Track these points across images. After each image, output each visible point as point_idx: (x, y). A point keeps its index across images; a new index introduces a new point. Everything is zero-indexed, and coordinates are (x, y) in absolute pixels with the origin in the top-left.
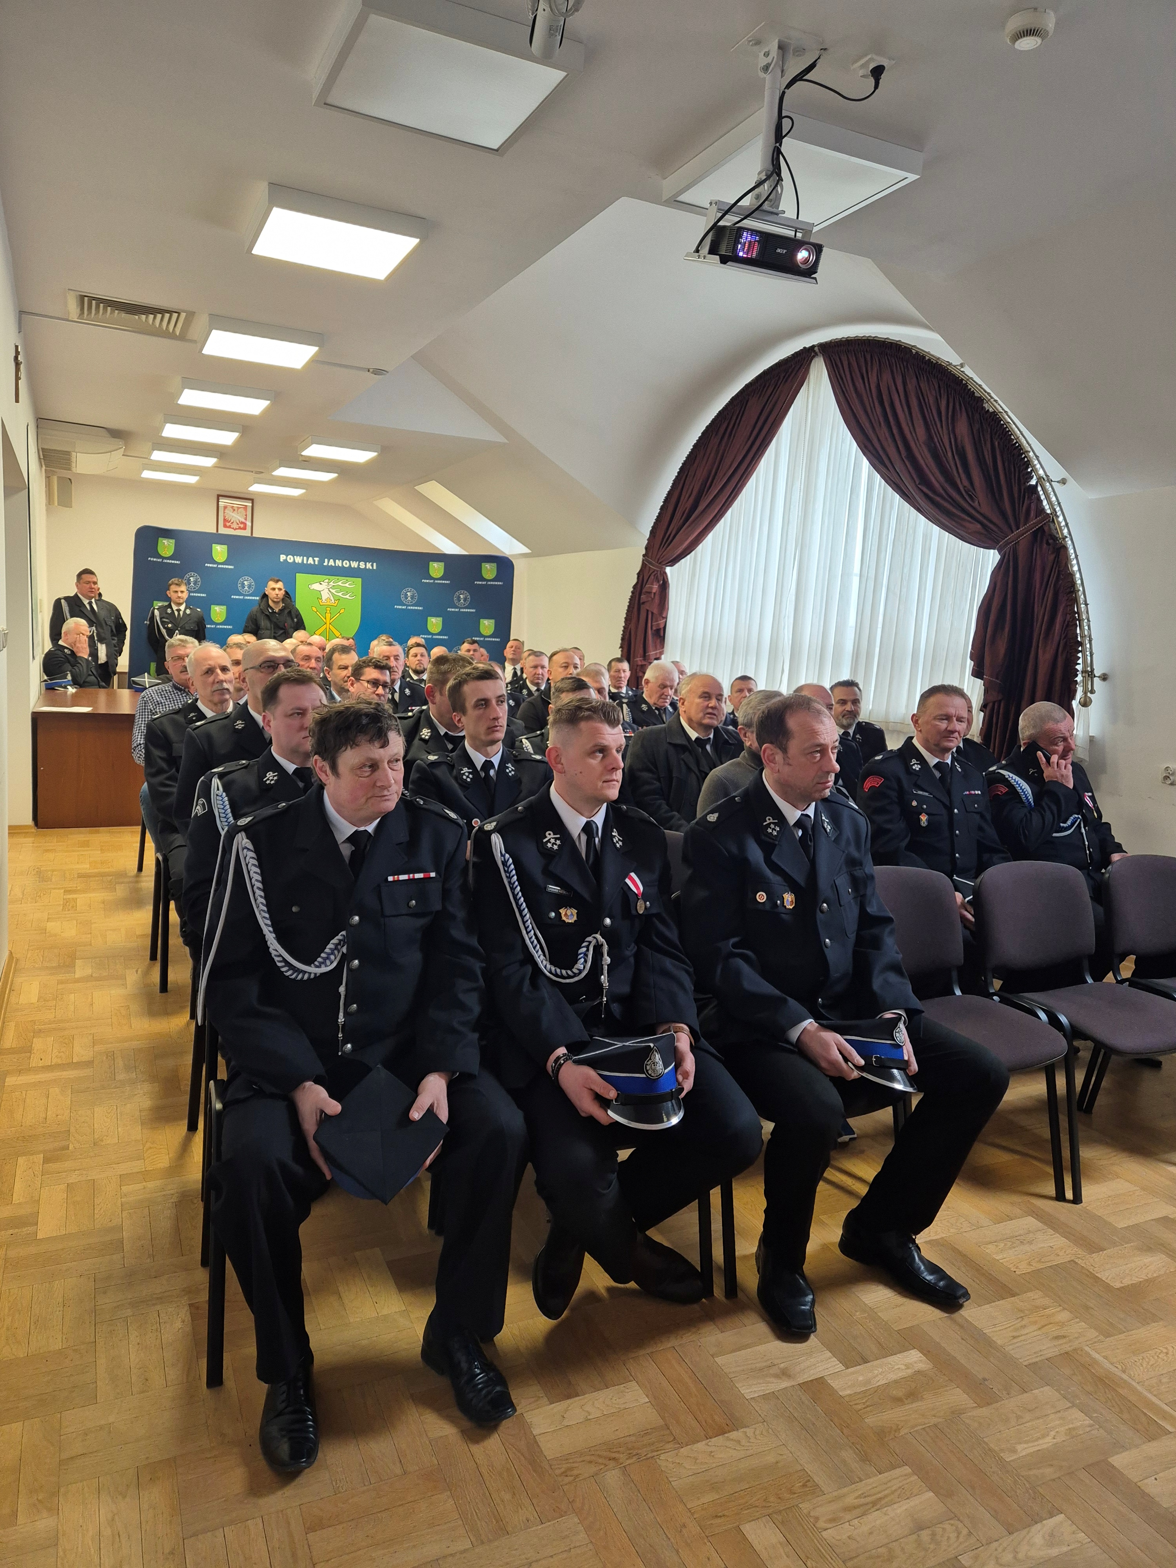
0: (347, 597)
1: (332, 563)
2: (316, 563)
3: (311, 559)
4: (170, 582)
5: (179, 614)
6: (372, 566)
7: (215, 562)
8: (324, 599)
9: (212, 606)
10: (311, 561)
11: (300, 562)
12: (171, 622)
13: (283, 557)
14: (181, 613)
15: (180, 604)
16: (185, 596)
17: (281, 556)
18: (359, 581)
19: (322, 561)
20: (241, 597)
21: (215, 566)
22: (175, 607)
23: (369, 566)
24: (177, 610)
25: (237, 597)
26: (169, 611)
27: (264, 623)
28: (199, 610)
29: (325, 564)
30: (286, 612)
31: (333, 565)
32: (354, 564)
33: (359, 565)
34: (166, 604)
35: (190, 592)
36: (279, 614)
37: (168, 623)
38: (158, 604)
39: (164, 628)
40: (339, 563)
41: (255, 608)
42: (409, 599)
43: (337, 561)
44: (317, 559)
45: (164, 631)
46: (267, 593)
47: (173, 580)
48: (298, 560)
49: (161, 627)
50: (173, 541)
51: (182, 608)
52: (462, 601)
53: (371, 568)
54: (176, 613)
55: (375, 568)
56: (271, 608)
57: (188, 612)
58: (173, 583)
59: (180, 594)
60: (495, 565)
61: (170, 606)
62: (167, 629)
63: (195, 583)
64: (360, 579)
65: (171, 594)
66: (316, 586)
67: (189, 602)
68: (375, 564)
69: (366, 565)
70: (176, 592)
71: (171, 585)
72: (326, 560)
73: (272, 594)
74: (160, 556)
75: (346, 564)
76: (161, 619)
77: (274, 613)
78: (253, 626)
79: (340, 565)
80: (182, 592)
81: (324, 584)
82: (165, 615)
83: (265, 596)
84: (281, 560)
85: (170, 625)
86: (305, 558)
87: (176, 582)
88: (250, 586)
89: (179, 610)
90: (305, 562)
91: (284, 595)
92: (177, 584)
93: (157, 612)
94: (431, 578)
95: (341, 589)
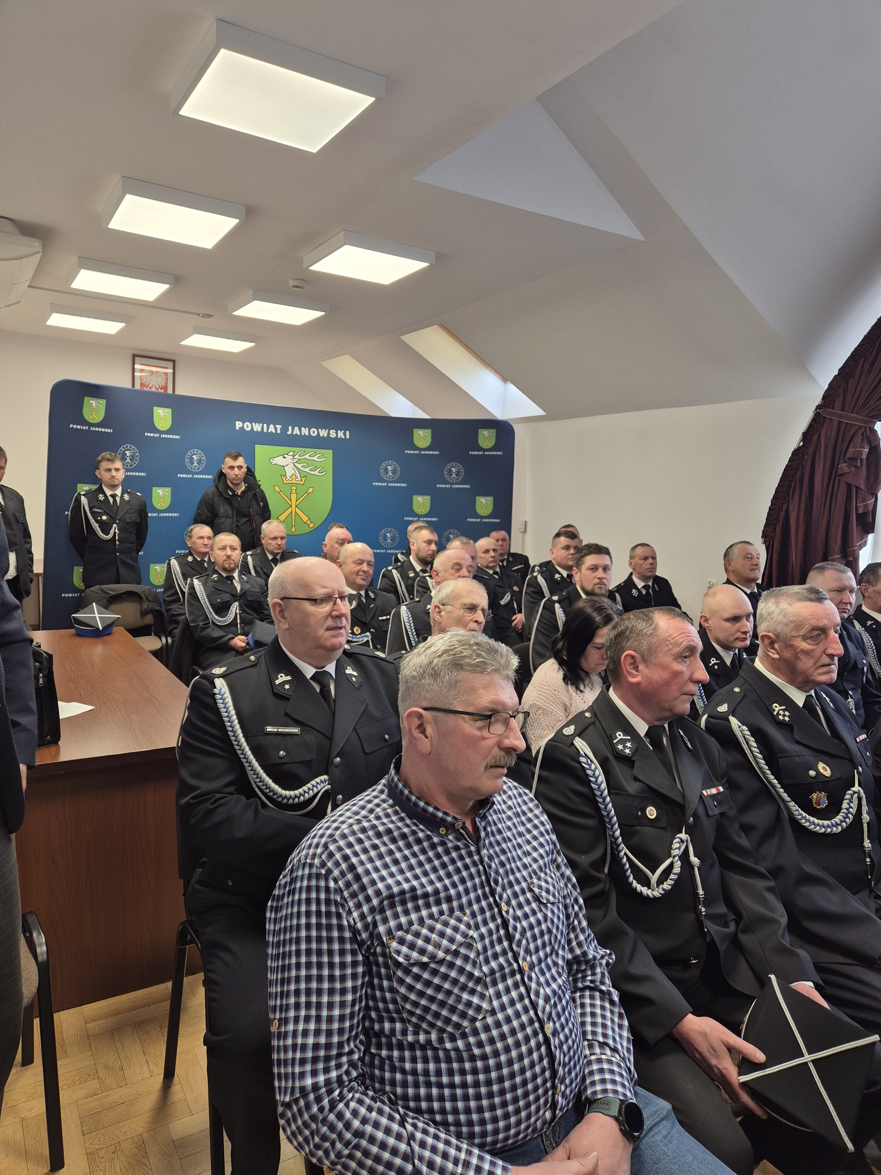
0: (316, 473)
1: (296, 431)
2: (279, 431)
3: (272, 426)
4: (99, 458)
5: (115, 500)
6: (345, 434)
7: (156, 431)
8: (288, 476)
9: (154, 489)
10: (272, 429)
11: (259, 430)
12: (105, 513)
13: (238, 425)
14: (118, 499)
15: (113, 487)
16: (120, 475)
17: (237, 423)
18: (329, 453)
19: (284, 430)
20: (189, 476)
21: (157, 435)
22: (109, 493)
23: (341, 434)
24: (112, 496)
25: (184, 476)
26: (101, 497)
27: (223, 509)
28: (139, 494)
29: (289, 432)
30: (250, 494)
31: (299, 433)
32: (323, 433)
33: (329, 434)
34: (94, 487)
35: (127, 470)
36: (241, 496)
37: (101, 515)
38: (83, 488)
39: (97, 521)
40: (305, 431)
41: (210, 488)
42: (390, 474)
43: (303, 429)
44: (279, 427)
45: (96, 526)
46: (223, 471)
47: (103, 454)
48: (257, 427)
49: (92, 520)
50: (103, 402)
51: (119, 492)
52: (454, 475)
53: (343, 437)
54: (111, 500)
55: (348, 437)
56: (232, 490)
57: (126, 497)
58: (103, 459)
59: (114, 473)
60: (493, 431)
61: (101, 490)
62: (101, 523)
63: (132, 458)
64: (331, 451)
65: (102, 473)
66: (279, 461)
67: (127, 483)
68: (348, 432)
69: (337, 433)
70: (109, 470)
71: (100, 462)
72: (290, 428)
73: (231, 474)
74: (85, 423)
75: (314, 432)
76: (91, 509)
77: (235, 495)
78: (208, 514)
79: (307, 434)
80: (117, 470)
81: (289, 458)
82: (95, 503)
83: (222, 476)
84: (237, 428)
85: (104, 518)
86: (265, 425)
87: (108, 456)
88: (199, 462)
89: (114, 496)
90: (265, 430)
91: (246, 473)
92: (109, 460)
93: (84, 500)
94: (416, 448)
95: (308, 463)
